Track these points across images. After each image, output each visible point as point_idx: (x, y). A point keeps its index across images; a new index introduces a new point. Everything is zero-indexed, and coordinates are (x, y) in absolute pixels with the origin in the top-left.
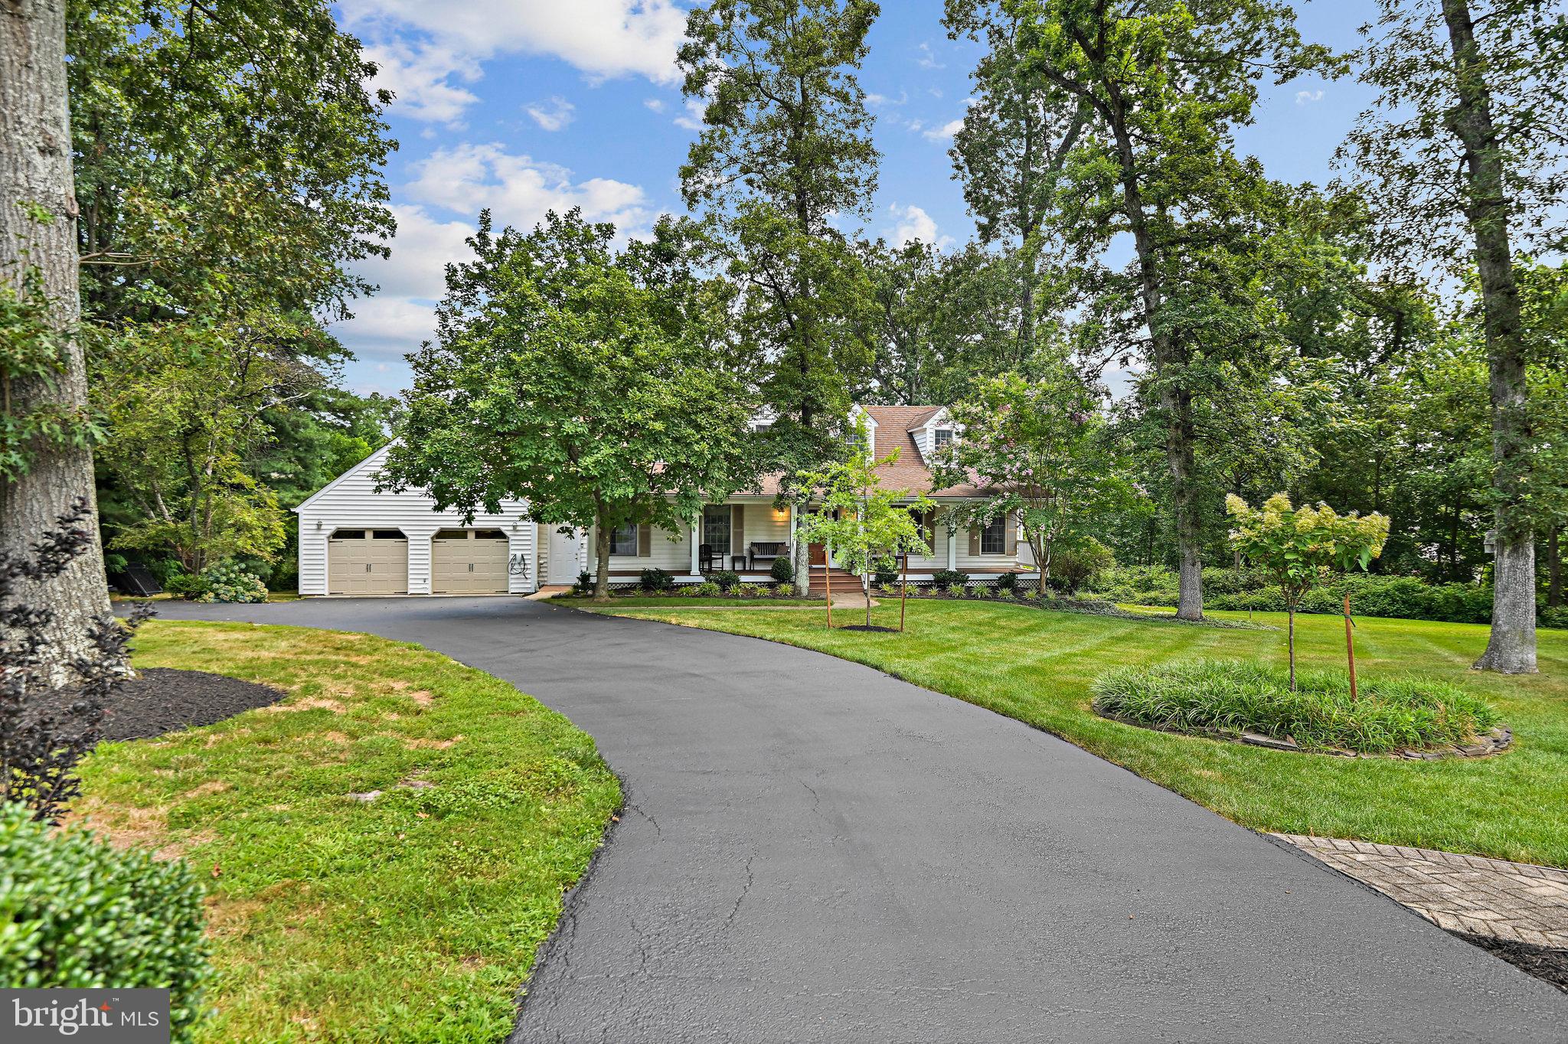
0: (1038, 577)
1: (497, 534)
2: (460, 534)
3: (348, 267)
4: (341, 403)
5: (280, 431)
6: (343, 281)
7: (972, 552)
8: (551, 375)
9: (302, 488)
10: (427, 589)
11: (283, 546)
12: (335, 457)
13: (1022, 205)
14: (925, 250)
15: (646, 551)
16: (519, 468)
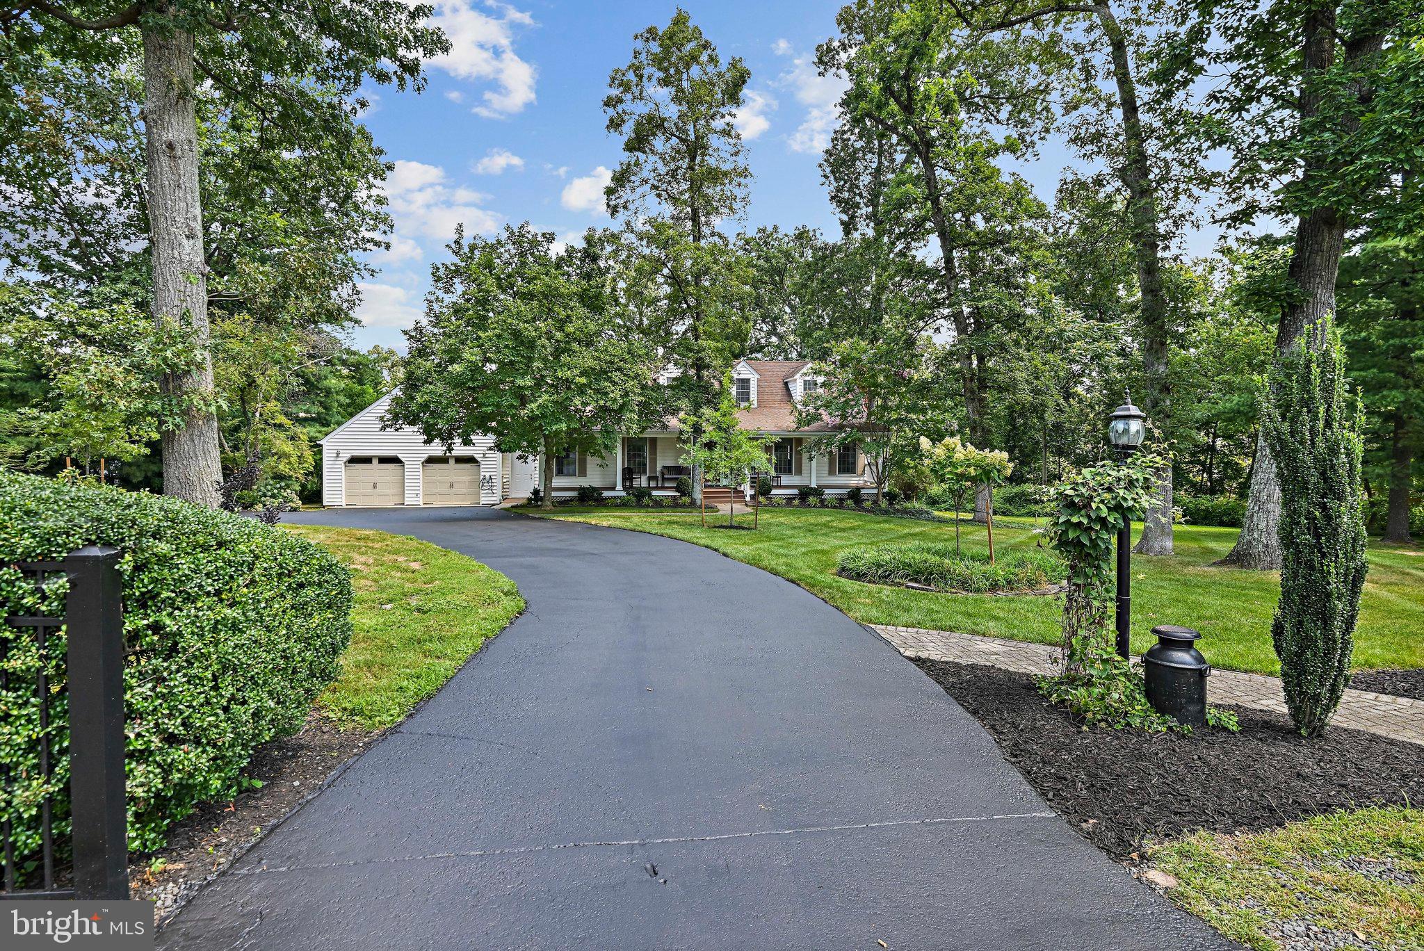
0: (876, 491)
1: (471, 460)
2: (443, 460)
3: (357, 256)
4: (352, 359)
5: (307, 382)
6: (354, 266)
7: (831, 473)
8: (507, 346)
9: (324, 425)
10: (420, 502)
11: (312, 469)
12: (348, 401)
13: (875, 206)
14: (811, 234)
15: (583, 473)
16: (485, 412)
